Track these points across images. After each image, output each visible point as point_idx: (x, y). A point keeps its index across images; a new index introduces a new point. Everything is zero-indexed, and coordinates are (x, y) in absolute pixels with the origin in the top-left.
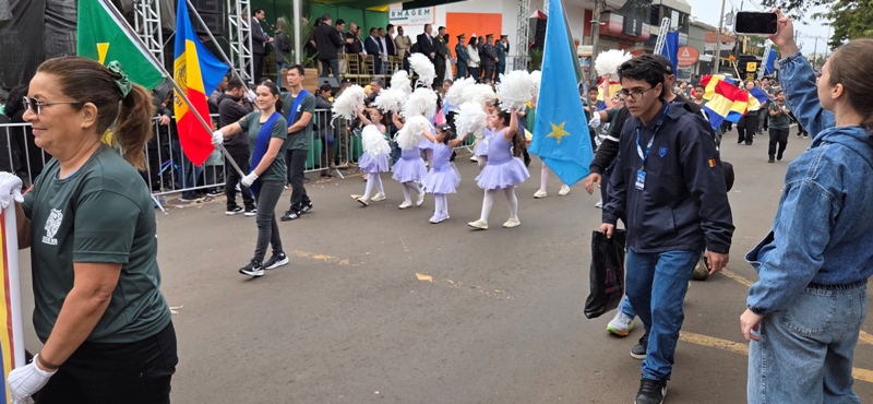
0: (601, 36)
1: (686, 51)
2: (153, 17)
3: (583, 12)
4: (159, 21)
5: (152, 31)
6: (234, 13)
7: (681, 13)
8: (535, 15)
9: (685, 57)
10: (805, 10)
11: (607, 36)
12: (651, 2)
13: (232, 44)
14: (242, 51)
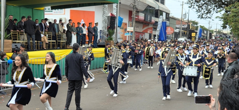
0: (136, 22)
1: (169, 28)
3: (128, 11)
7: (167, 13)
8: (110, 15)
9: (169, 31)
10: (212, 15)
11: (138, 22)
12: (155, 8)
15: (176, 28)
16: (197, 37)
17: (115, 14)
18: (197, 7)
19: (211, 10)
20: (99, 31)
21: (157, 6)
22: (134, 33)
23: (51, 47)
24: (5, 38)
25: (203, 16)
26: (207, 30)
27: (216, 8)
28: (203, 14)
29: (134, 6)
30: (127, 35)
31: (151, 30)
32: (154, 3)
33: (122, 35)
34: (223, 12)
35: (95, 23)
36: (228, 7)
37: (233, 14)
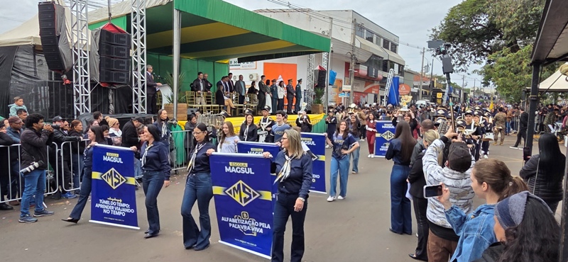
0: (355, 78)
1: (403, 87)
2: (85, 74)
3: (344, 63)
4: (89, 76)
5: (83, 82)
6: (136, 70)
7: (400, 65)
8: (318, 68)
9: (402, 89)
10: (468, 66)
11: (358, 78)
12: (380, 57)
13: (134, 89)
14: (140, 94)
15: (414, 86)
16: (445, 99)
17: (325, 67)
19: (466, 59)
20: (302, 90)
21: (386, 54)
22: (351, 93)
23: (237, 113)
24: (179, 101)
26: (460, 89)
27: (473, 57)
29: (352, 56)
30: (343, 96)
31: (377, 90)
32: (382, 51)
33: (335, 97)
34: (485, 62)
35: (298, 79)
36: (493, 55)
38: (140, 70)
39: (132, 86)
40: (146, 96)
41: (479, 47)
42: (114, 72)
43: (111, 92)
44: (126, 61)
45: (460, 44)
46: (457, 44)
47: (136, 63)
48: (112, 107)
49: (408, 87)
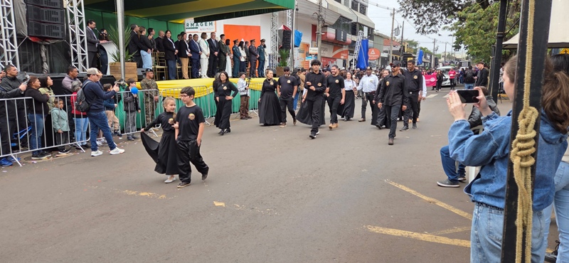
0: (322, 41)
1: (373, 51)
2: (9, 26)
3: (311, 25)
4: (14, 28)
5: (8, 36)
6: (73, 23)
7: (369, 28)
8: (282, 28)
9: (372, 54)
10: (439, 27)
11: (326, 41)
12: (351, 20)
13: (71, 45)
14: (80, 50)
15: (386, 52)
17: (289, 26)
18: (415, 17)
19: (437, 20)
21: (355, 16)
24: (126, 60)
25: (425, 29)
26: (431, 54)
27: (443, 16)
28: (424, 26)
29: (319, 17)
31: (345, 55)
32: (350, 12)
33: (302, 63)
35: (261, 39)
36: (463, 12)
37: (470, 22)
38: (77, 23)
39: (69, 41)
40: (87, 54)
41: (450, 6)
42: (46, 25)
43: (43, 48)
44: (59, 11)
45: (431, 4)
46: (428, 3)
47: (72, 15)
48: (46, 66)
49: (378, 52)
